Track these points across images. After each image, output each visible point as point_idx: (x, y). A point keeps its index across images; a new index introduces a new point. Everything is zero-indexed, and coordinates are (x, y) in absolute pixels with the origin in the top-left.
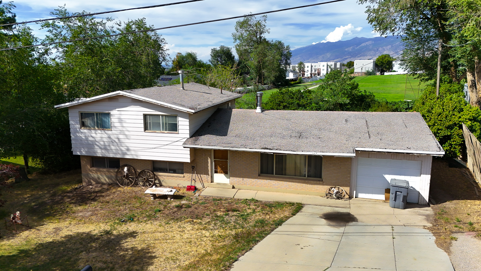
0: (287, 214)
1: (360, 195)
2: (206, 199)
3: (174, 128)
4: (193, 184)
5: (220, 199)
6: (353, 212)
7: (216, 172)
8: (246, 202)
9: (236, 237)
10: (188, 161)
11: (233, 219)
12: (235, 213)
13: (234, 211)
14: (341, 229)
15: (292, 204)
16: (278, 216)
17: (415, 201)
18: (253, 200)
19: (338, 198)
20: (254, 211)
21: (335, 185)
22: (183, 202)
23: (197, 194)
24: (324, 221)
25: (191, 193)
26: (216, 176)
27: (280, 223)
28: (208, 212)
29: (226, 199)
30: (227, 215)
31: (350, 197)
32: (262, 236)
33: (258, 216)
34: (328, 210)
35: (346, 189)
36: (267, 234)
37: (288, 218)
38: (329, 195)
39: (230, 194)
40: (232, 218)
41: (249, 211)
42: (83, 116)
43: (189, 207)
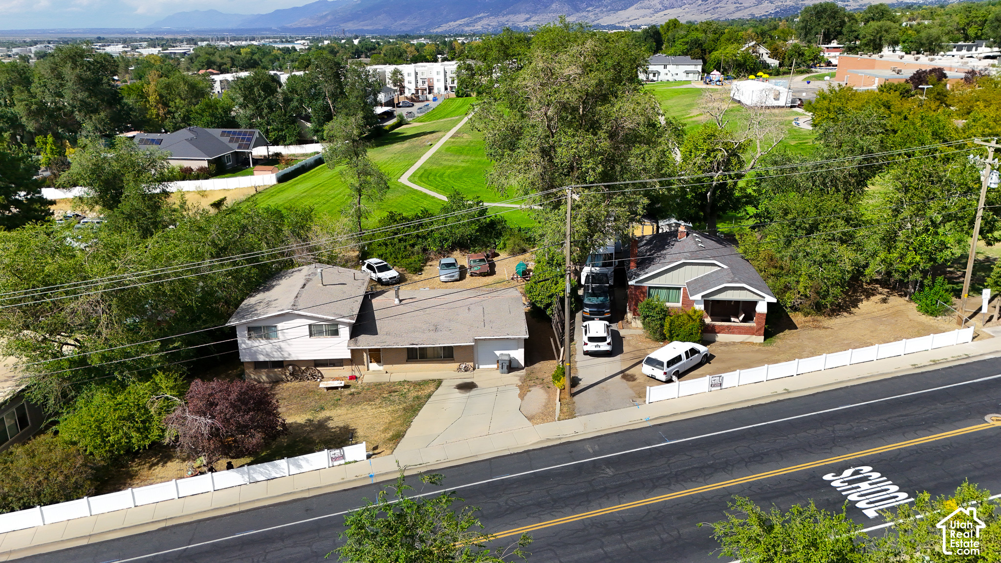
0: (432, 389)
1: (481, 367)
2: (369, 384)
3: (335, 333)
4: (354, 374)
5: (380, 384)
6: (475, 381)
7: (371, 362)
8: (401, 383)
9: (404, 409)
10: (350, 357)
11: (397, 398)
12: (396, 394)
13: (395, 392)
14: (468, 394)
15: (434, 381)
16: (427, 392)
17: (516, 366)
18: (405, 381)
19: (466, 371)
20: (409, 390)
21: (463, 362)
22: (353, 390)
23: (360, 382)
24: (457, 390)
25: (353, 381)
26: (370, 365)
27: (429, 396)
28: (376, 396)
29: (385, 383)
30: (391, 396)
31: (474, 369)
32: (421, 406)
33: (413, 394)
34: (460, 382)
35: (472, 364)
36: (423, 405)
37: (434, 392)
38: (459, 369)
39: (385, 378)
40: (395, 397)
41: (405, 391)
42: (250, 329)
43: (359, 393)
